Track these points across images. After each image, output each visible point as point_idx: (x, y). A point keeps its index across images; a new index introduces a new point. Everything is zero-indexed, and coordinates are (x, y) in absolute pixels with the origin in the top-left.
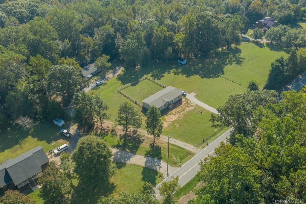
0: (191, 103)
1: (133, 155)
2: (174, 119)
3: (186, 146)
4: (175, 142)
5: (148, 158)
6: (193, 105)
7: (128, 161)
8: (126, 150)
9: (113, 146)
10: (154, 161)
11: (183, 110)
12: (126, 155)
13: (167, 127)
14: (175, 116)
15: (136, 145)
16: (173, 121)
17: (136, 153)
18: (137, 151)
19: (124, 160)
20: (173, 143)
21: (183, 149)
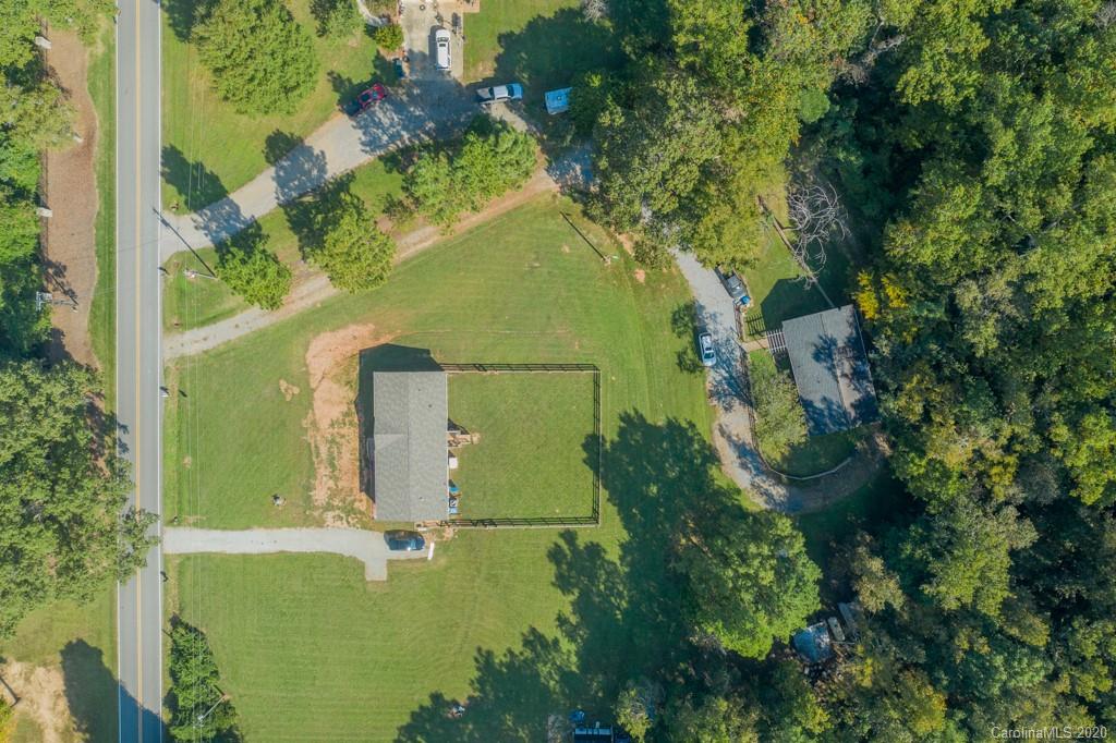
0: (340, 518)
1: (282, 198)
2: (318, 403)
3: (205, 339)
4: (237, 326)
5: (244, 223)
6: (330, 514)
7: (274, 175)
8: (314, 197)
9: (354, 177)
10: (224, 228)
12: (296, 183)
13: (305, 358)
14: (330, 422)
15: (306, 230)
16: (316, 395)
17: (282, 210)
18: (286, 217)
19: (282, 167)
20: (238, 318)
21: (203, 324)
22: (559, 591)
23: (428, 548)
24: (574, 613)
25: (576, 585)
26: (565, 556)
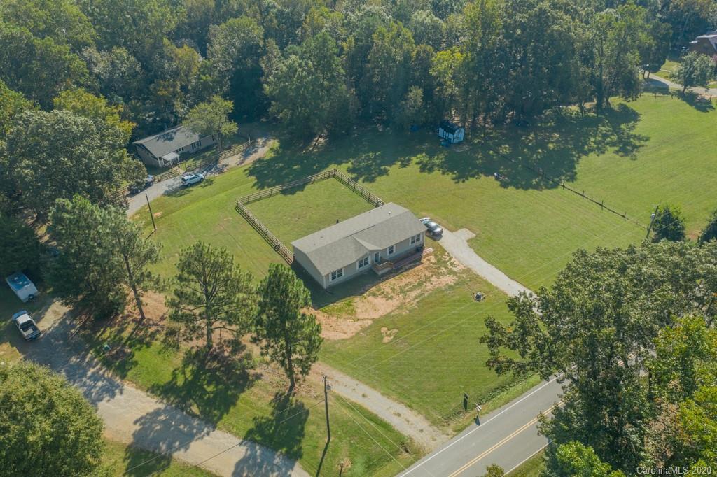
0: (452, 264)
1: (206, 430)
2: (381, 313)
3: (399, 415)
4: (364, 396)
5: (253, 449)
6: (455, 269)
7: (183, 450)
8: (191, 405)
9: (153, 386)
10: (271, 463)
11: (420, 284)
12: (182, 427)
13: (352, 338)
14: (390, 301)
15: (229, 393)
16: (376, 316)
17: (219, 424)
18: (225, 416)
19: (170, 447)
20: (355, 398)
21: (385, 426)
22: (389, 172)
25: (379, 169)
26: (367, 177)
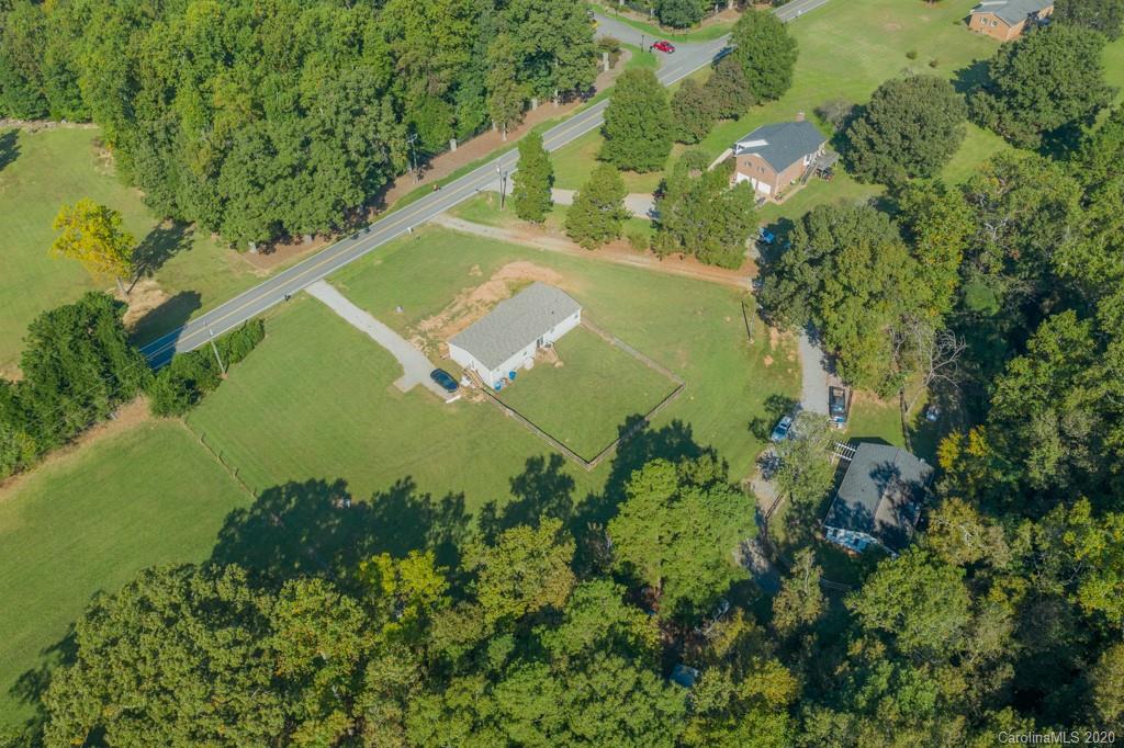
3: (461, 226)
6: (419, 337)
9: (629, 218)
11: (453, 318)
13: (504, 264)
16: (489, 284)
22: (510, 487)
23: (454, 396)
24: (504, 510)
25: (526, 494)
26: (540, 470)
